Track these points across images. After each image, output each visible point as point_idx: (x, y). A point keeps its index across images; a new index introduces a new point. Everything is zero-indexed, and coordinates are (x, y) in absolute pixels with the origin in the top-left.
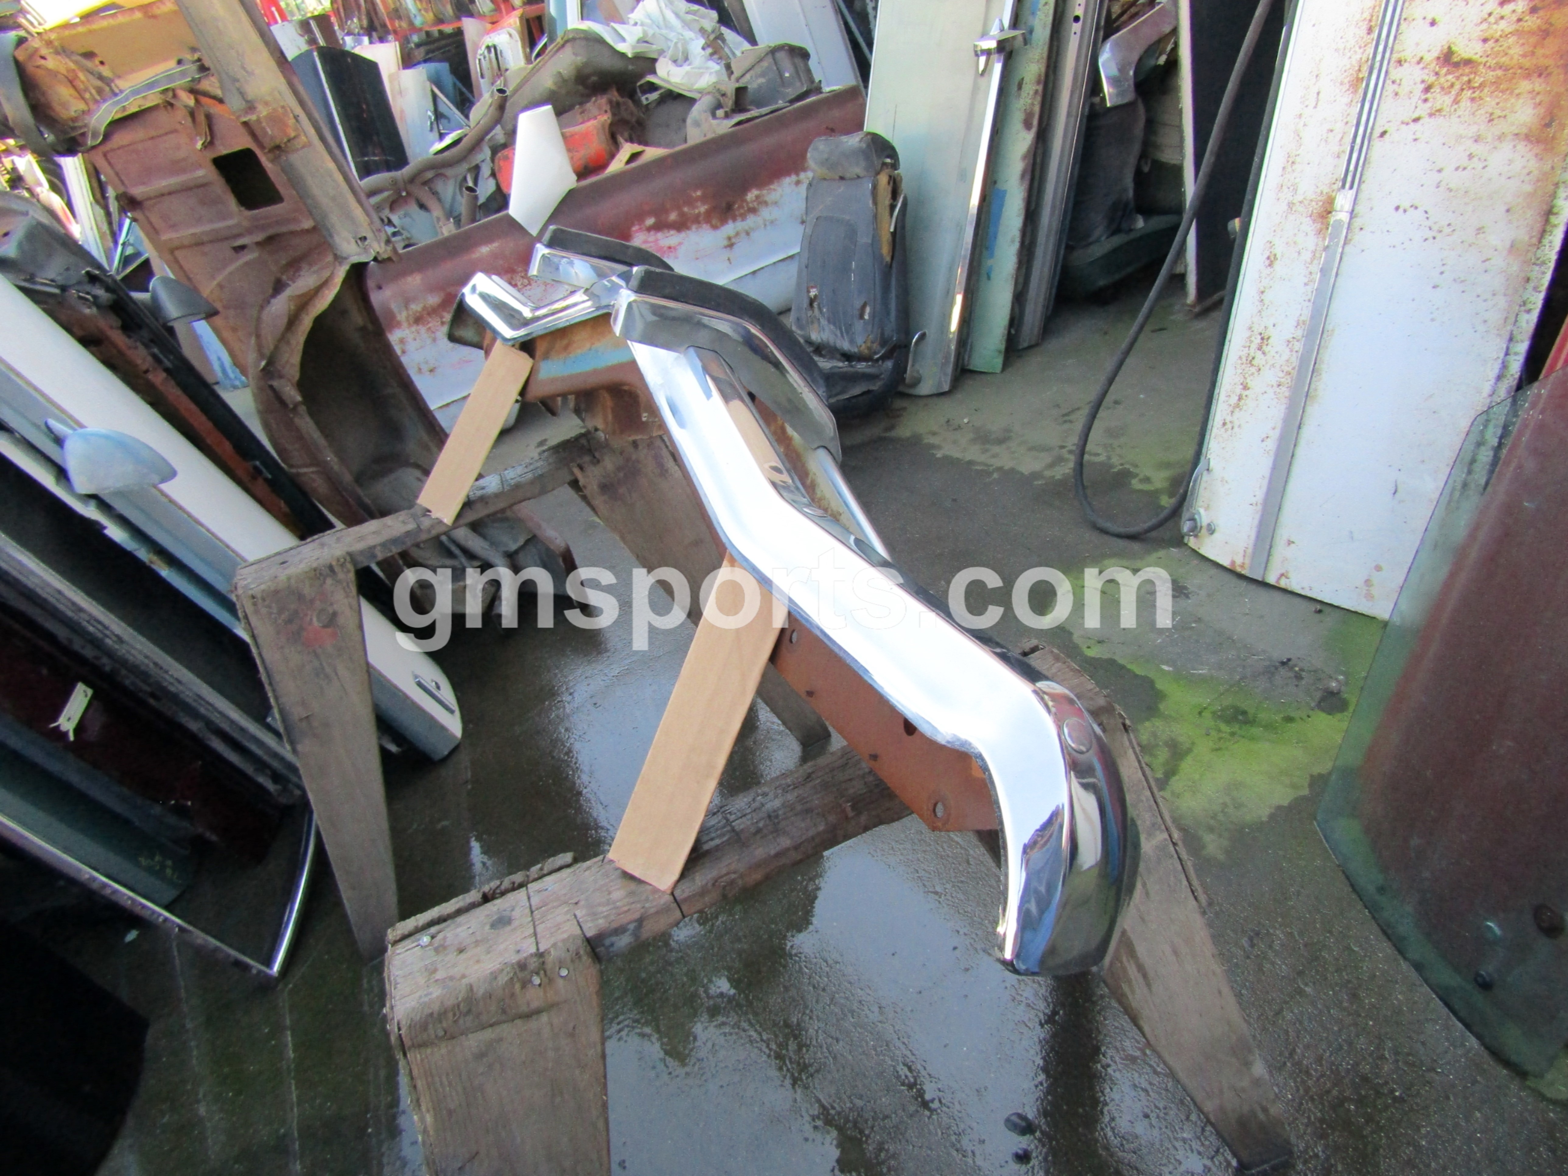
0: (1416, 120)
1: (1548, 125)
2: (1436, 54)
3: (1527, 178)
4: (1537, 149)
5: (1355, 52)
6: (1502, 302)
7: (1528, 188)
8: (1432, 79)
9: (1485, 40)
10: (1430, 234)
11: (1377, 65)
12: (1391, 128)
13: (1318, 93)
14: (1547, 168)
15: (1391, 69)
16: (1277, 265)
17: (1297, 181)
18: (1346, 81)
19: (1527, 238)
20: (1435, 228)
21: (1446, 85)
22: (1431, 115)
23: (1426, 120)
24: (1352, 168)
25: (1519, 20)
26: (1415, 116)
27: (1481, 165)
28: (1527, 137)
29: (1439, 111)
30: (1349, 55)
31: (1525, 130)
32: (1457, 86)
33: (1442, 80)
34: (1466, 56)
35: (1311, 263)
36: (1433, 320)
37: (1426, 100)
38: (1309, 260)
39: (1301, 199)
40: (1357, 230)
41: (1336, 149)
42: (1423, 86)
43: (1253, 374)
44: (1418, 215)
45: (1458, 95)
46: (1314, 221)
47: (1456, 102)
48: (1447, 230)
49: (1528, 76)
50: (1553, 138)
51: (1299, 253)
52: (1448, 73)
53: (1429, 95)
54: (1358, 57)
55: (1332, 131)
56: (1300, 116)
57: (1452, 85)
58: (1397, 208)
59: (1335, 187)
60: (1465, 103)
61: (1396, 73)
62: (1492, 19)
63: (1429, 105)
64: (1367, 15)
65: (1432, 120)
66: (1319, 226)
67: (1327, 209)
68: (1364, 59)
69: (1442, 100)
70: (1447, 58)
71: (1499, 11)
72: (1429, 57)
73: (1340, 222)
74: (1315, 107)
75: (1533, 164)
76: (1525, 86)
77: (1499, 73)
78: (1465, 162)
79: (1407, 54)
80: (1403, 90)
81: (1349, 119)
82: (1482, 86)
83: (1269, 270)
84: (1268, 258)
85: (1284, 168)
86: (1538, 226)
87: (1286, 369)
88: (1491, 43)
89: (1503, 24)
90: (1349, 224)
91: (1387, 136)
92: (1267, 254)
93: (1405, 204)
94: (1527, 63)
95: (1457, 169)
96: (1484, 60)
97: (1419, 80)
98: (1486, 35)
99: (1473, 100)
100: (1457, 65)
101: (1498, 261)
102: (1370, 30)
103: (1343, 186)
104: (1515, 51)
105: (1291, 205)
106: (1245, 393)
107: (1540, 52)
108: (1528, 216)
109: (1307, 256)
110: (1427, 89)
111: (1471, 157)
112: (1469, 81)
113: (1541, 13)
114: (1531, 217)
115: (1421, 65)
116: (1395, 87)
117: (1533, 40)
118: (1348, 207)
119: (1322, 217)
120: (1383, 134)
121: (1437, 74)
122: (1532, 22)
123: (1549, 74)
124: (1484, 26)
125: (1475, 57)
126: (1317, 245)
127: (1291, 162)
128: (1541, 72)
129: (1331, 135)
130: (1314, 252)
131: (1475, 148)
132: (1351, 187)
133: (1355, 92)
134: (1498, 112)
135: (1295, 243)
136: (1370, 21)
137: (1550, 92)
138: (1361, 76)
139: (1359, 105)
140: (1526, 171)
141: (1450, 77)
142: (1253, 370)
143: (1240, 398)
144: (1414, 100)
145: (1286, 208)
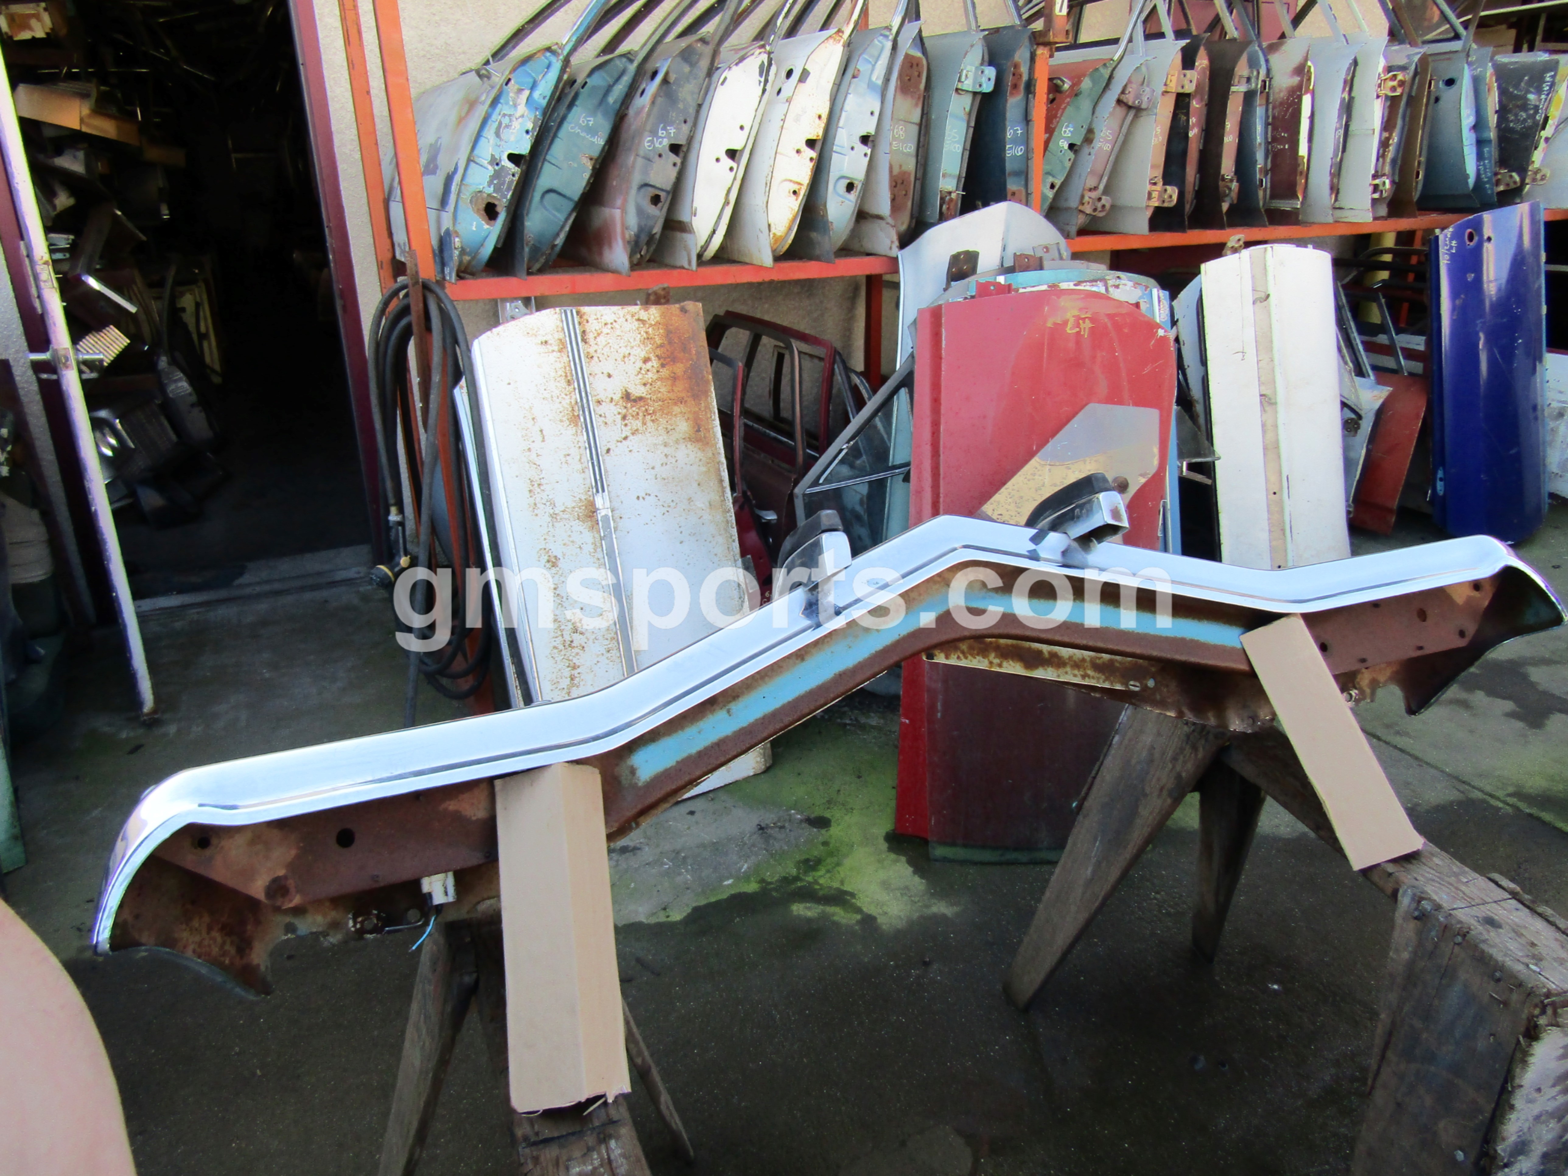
0: (626, 438)
1: (698, 431)
2: (620, 395)
3: (701, 463)
4: (699, 445)
5: (564, 398)
6: (720, 540)
7: (704, 469)
8: (624, 411)
9: (645, 385)
10: (664, 510)
11: (586, 405)
12: (612, 447)
13: (541, 431)
14: (710, 455)
15: (596, 408)
16: (561, 563)
17: (550, 497)
18: (564, 419)
19: (717, 498)
20: (666, 505)
21: (634, 414)
22: (633, 434)
23: (631, 437)
24: (598, 477)
25: (658, 372)
26: (624, 436)
27: (673, 460)
28: (690, 439)
29: (637, 430)
30: (558, 401)
31: (687, 435)
32: (641, 414)
33: (630, 411)
34: (638, 395)
35: (595, 551)
36: (689, 564)
37: (626, 425)
38: (592, 550)
39: (563, 508)
40: (618, 520)
41: (579, 467)
42: (620, 417)
43: (577, 654)
44: (652, 498)
45: (644, 419)
46: (583, 521)
47: (644, 424)
48: (673, 505)
49: (675, 404)
50: (705, 437)
51: (580, 547)
52: (632, 406)
53: (626, 422)
54: (568, 401)
55: (568, 455)
56: (529, 450)
57: (638, 414)
58: (638, 498)
59: (590, 493)
60: (650, 424)
61: (601, 409)
62: (643, 372)
63: (629, 428)
64: (561, 372)
65: (635, 437)
66: (589, 523)
67: (590, 512)
68: (573, 402)
69: (637, 424)
70: (627, 396)
71: (644, 366)
72: (617, 397)
73: (606, 516)
74: (543, 441)
75: (700, 454)
76: (676, 409)
77: (660, 403)
78: (665, 460)
79: (601, 397)
80: (609, 420)
81: (580, 444)
82: (654, 412)
83: (554, 570)
84: (548, 561)
85: (530, 491)
86: (720, 489)
87: (609, 636)
88: (648, 386)
89: (650, 375)
90: (613, 516)
91: (611, 451)
92: (546, 558)
93: (642, 494)
94: (671, 395)
95: (662, 465)
96: (649, 396)
97: (616, 413)
98: (644, 381)
99: (653, 421)
100: (635, 401)
101: (707, 517)
102: (569, 383)
103: (597, 491)
104: (663, 389)
105: (554, 516)
106: (575, 672)
107: (676, 389)
108: (712, 484)
109: (589, 548)
110: (624, 418)
111: (666, 456)
112: (646, 410)
113: (667, 367)
114: (714, 483)
115: (614, 403)
116: (603, 419)
117: (669, 382)
118: (608, 504)
119: (590, 517)
120: (608, 451)
121: (625, 407)
122: (665, 372)
123: (686, 402)
124: (640, 376)
125: (643, 395)
126: (594, 537)
127: (535, 486)
128: (681, 401)
129: (568, 458)
130: (594, 544)
131: (666, 450)
132: (603, 491)
133: (576, 425)
134: (670, 427)
135: (573, 542)
136: (566, 376)
137: (690, 412)
138: (576, 414)
139: (585, 434)
140: (697, 460)
141: (634, 409)
142: (576, 650)
143: (572, 678)
144: (619, 426)
145: (549, 519)
